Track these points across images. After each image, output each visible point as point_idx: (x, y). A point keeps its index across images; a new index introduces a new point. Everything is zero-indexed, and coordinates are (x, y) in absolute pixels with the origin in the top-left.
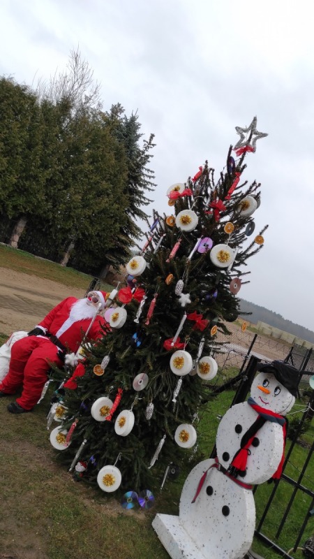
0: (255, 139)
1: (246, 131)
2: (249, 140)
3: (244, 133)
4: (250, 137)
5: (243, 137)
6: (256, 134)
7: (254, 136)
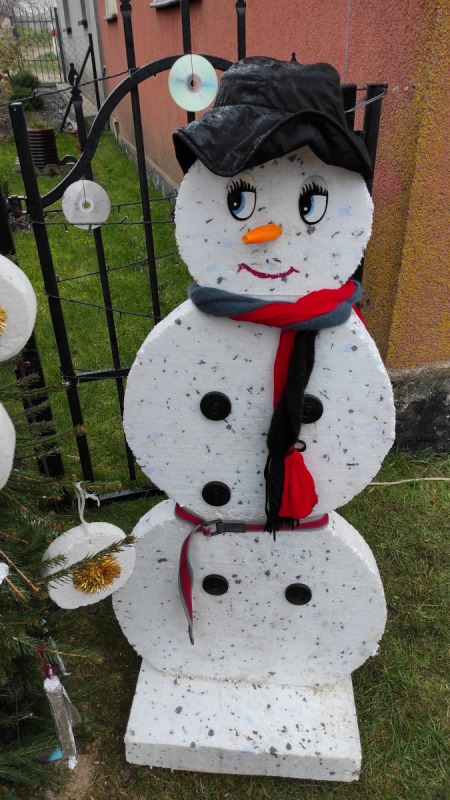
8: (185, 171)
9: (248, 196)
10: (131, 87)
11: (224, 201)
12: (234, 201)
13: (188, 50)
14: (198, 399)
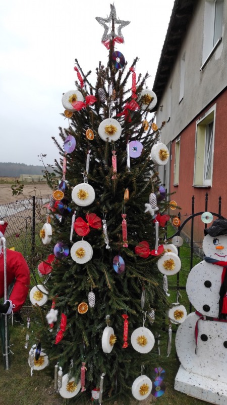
0: (120, 29)
1: (107, 21)
2: (113, 30)
3: (106, 23)
4: (113, 27)
5: (106, 28)
6: (118, 22)
7: (117, 26)
8: (205, 235)
9: (217, 241)
10: (192, 218)
11: (212, 241)
12: (215, 241)
13: (206, 211)
14: (204, 282)
